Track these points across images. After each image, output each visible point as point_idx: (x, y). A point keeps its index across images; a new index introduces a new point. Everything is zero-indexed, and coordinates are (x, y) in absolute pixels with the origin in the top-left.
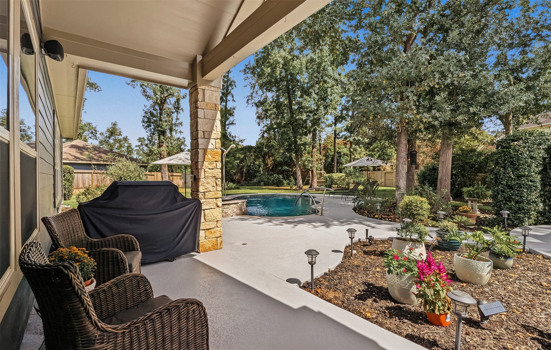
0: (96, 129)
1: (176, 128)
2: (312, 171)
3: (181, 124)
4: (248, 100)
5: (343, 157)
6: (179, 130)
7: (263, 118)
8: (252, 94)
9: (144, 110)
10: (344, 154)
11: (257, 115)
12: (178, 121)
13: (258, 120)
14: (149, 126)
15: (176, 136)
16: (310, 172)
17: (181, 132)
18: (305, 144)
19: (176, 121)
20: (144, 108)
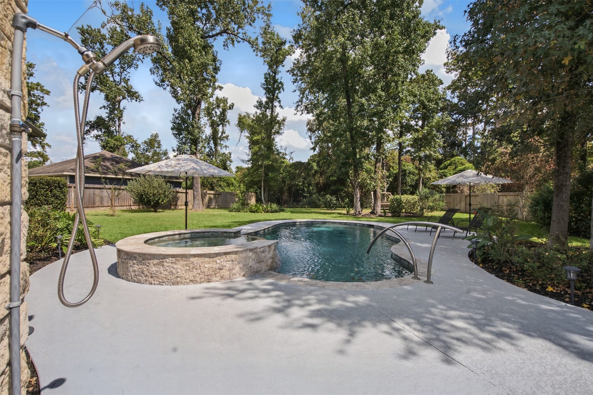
0: (137, 142)
1: (222, 142)
2: (375, 192)
3: (227, 137)
4: (298, 106)
5: (408, 176)
6: (224, 145)
7: (315, 130)
8: (302, 98)
9: (173, 115)
10: (410, 173)
11: (308, 126)
12: (224, 135)
13: (309, 133)
14: (180, 134)
15: (221, 151)
16: (372, 193)
17: (226, 146)
18: (367, 157)
19: (222, 135)
20: (173, 112)
